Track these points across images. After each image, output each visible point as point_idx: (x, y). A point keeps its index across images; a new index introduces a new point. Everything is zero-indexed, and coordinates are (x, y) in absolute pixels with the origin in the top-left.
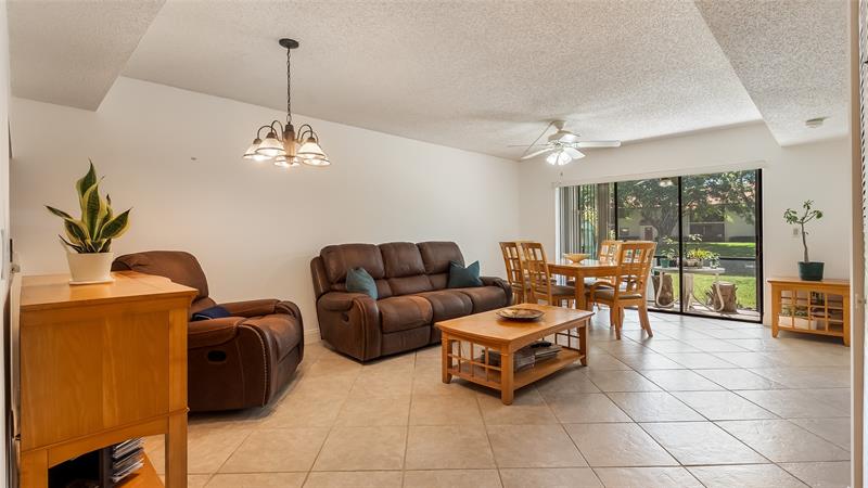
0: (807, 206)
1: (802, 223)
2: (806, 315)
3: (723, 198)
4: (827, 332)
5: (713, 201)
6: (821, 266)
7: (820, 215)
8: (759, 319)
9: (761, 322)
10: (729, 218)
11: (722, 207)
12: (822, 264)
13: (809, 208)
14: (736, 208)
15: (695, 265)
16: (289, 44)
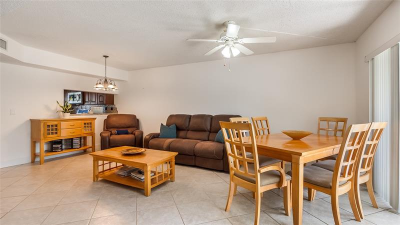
16: (106, 57)
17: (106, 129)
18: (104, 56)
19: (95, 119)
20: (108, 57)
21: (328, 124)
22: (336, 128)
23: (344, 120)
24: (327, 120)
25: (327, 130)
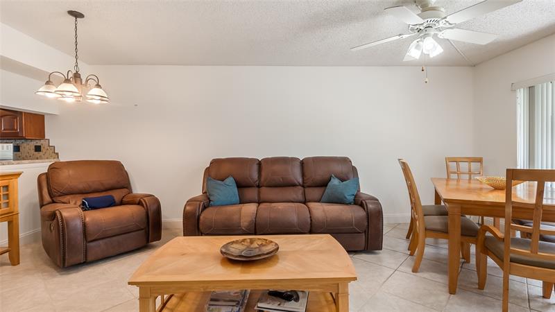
16: (76, 15)
17: (47, 198)
18: (71, 13)
19: (19, 174)
20: (81, 16)
21: (458, 166)
22: (470, 171)
23: (480, 160)
24: (457, 160)
25: (458, 173)
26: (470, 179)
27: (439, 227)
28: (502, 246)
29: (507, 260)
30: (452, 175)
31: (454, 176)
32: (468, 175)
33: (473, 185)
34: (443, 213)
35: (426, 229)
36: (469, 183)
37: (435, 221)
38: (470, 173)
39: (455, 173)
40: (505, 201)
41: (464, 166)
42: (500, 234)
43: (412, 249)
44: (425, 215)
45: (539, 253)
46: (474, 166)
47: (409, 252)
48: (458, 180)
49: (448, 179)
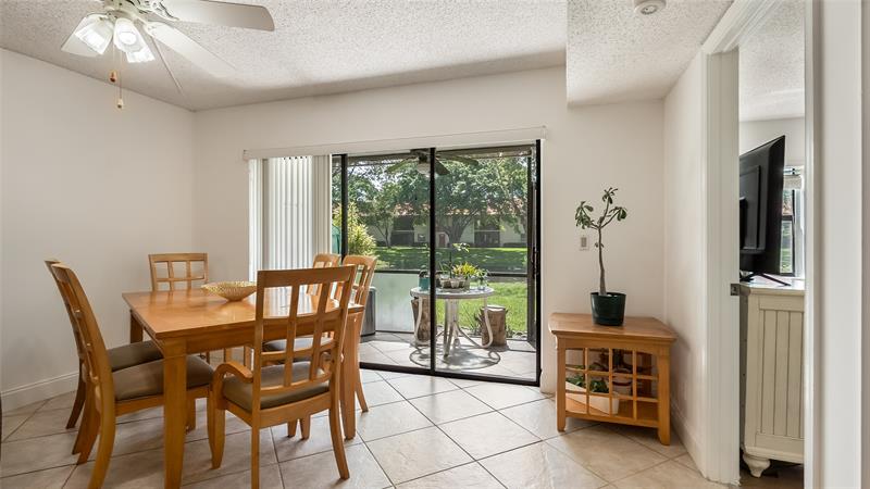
0: (608, 197)
1: (600, 228)
2: (606, 391)
3: (499, 210)
4: (634, 420)
5: (492, 212)
6: (621, 298)
7: (624, 216)
8: (533, 377)
9: (537, 384)
10: (503, 228)
11: (498, 217)
12: (624, 296)
13: (611, 201)
14: (508, 219)
15: (461, 286)
21: (170, 267)
22: (189, 275)
23: (202, 258)
24: (167, 259)
25: (171, 280)
26: (189, 288)
27: (144, 387)
28: (249, 389)
29: (256, 409)
30: (160, 284)
31: (164, 287)
32: (186, 283)
33: (194, 300)
34: (150, 356)
35: (117, 400)
36: (188, 295)
37: (136, 378)
38: (189, 278)
39: (165, 280)
40: (254, 319)
41: (180, 268)
42: (247, 373)
43: (81, 449)
44: (114, 370)
45: (293, 384)
46: (195, 266)
47: (74, 459)
48: (170, 293)
49: (154, 292)
